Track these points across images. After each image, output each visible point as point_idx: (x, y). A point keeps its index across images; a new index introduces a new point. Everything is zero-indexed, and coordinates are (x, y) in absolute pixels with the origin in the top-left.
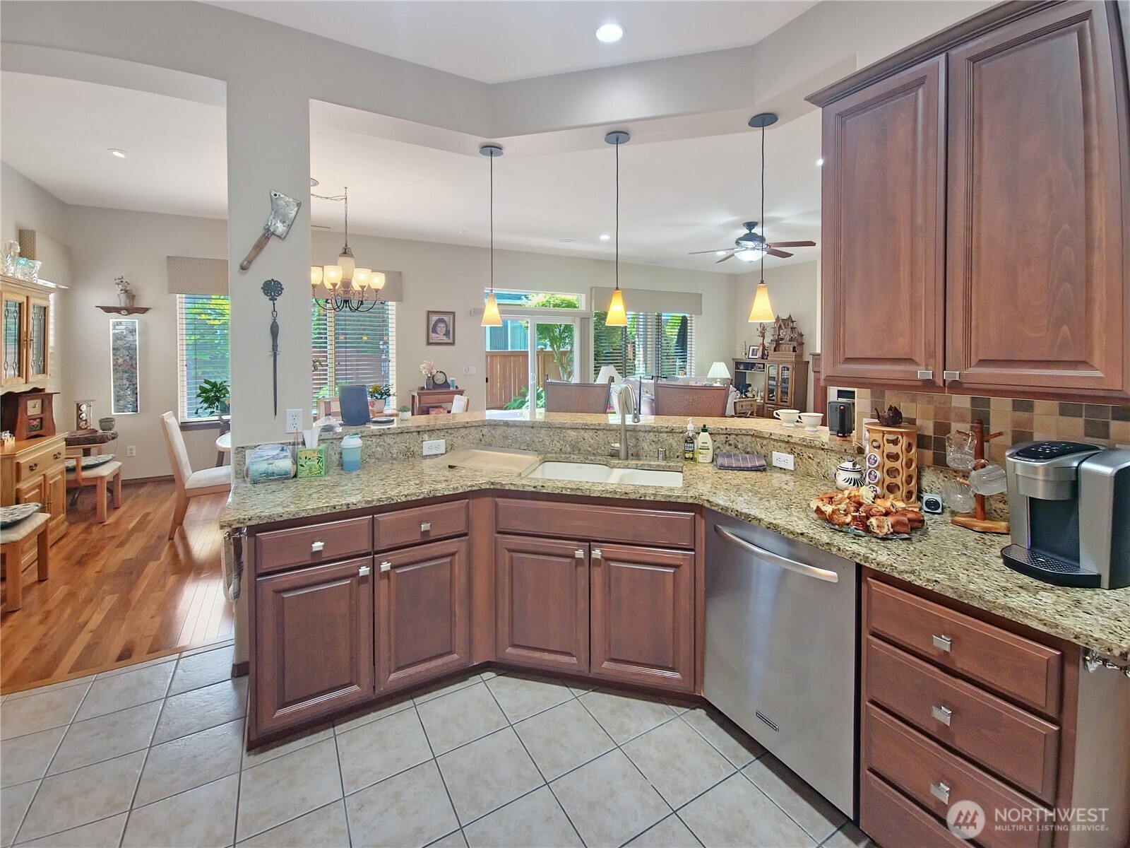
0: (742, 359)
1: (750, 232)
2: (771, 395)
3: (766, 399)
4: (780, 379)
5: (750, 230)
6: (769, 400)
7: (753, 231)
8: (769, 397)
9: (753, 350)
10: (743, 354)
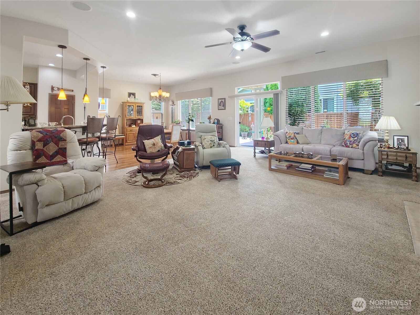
5: (242, 31)
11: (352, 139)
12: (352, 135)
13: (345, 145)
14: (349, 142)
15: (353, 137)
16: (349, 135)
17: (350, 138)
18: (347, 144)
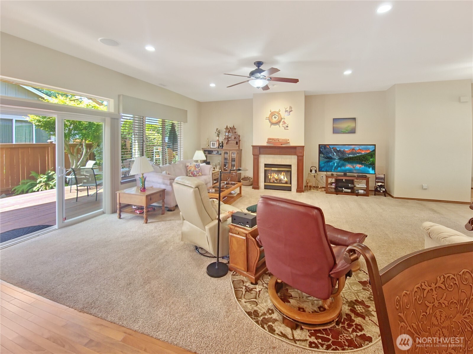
0: (206, 148)
1: (259, 68)
2: (225, 168)
3: (223, 170)
4: (231, 159)
5: (259, 67)
6: (224, 170)
7: (260, 68)
8: (224, 168)
9: (212, 143)
10: (207, 145)
11: (197, 169)
12: (196, 166)
13: (193, 175)
14: (196, 172)
15: (197, 168)
16: (194, 167)
17: (196, 168)
18: (195, 174)
